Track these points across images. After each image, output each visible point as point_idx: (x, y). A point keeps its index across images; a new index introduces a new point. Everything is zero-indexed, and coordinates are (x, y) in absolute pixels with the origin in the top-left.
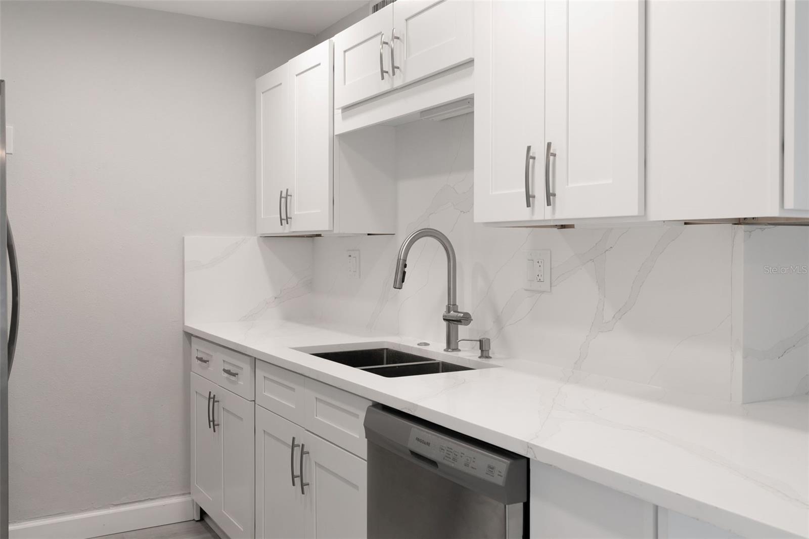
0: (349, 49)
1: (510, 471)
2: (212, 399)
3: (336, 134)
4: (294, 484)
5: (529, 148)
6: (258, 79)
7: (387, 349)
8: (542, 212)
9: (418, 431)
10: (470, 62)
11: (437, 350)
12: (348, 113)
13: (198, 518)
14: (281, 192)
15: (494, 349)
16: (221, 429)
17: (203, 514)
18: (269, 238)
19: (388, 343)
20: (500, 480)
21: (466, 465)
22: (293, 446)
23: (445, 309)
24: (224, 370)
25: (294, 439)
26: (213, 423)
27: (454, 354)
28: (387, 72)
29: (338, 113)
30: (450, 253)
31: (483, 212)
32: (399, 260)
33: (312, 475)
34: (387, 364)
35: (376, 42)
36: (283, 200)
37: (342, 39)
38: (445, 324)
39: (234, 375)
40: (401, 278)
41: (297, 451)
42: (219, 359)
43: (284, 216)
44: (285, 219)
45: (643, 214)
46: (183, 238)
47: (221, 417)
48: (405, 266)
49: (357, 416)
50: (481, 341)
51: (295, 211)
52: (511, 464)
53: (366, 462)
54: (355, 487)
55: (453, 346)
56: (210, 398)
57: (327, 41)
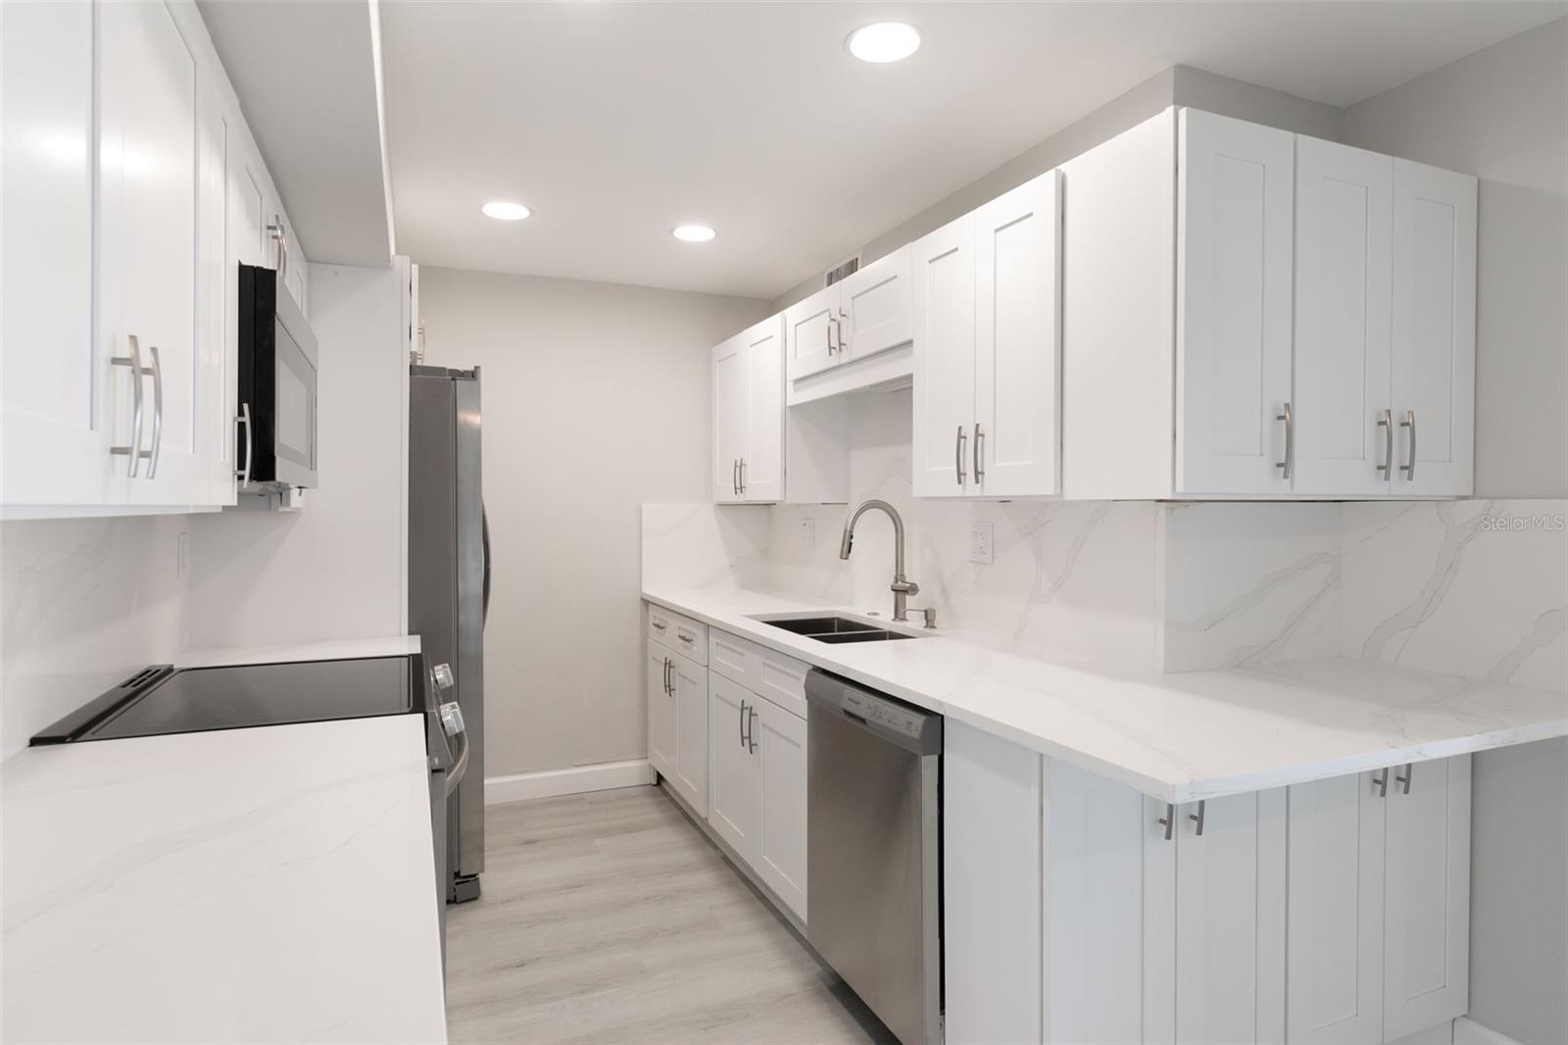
0: (800, 324)
1: (926, 725)
2: (668, 665)
3: (789, 404)
4: (743, 745)
5: (960, 428)
6: (717, 347)
7: (838, 618)
8: (971, 488)
9: (849, 690)
10: (910, 343)
11: (885, 620)
12: (802, 384)
13: (655, 783)
14: (736, 462)
15: (940, 619)
16: (677, 694)
17: (660, 778)
18: (723, 506)
19: (840, 613)
20: (916, 734)
21: (889, 721)
22: (743, 709)
23: (893, 580)
24: (680, 636)
25: (743, 701)
26: (669, 688)
27: (901, 623)
28: (834, 348)
29: (790, 385)
30: (898, 523)
31: (922, 487)
32: (845, 531)
33: (760, 735)
34: (838, 631)
35: (826, 318)
36: (738, 469)
37: (793, 313)
38: (893, 594)
39: (689, 641)
40: (848, 548)
41: (746, 713)
42: (674, 626)
43: (738, 486)
44: (739, 488)
45: (1059, 493)
46: (641, 507)
47: (677, 682)
48: (852, 537)
49: (799, 679)
50: (926, 611)
51: (749, 480)
52: (926, 722)
53: (806, 723)
54: (798, 746)
55: (900, 617)
56: (666, 664)
57: (779, 314)
